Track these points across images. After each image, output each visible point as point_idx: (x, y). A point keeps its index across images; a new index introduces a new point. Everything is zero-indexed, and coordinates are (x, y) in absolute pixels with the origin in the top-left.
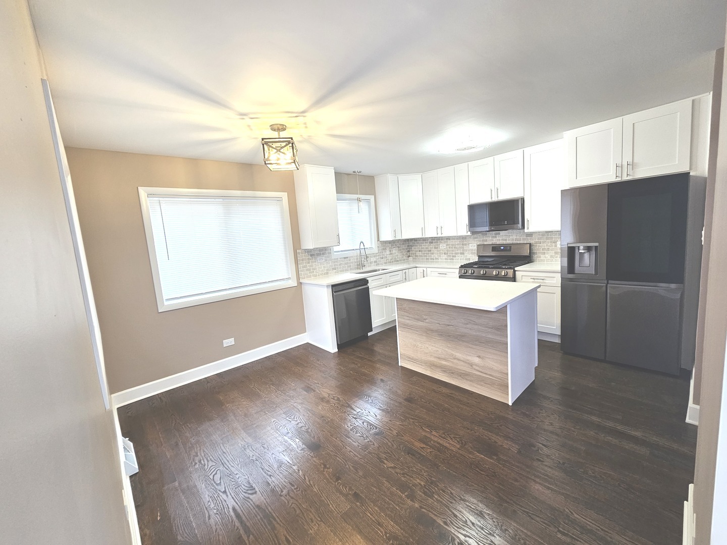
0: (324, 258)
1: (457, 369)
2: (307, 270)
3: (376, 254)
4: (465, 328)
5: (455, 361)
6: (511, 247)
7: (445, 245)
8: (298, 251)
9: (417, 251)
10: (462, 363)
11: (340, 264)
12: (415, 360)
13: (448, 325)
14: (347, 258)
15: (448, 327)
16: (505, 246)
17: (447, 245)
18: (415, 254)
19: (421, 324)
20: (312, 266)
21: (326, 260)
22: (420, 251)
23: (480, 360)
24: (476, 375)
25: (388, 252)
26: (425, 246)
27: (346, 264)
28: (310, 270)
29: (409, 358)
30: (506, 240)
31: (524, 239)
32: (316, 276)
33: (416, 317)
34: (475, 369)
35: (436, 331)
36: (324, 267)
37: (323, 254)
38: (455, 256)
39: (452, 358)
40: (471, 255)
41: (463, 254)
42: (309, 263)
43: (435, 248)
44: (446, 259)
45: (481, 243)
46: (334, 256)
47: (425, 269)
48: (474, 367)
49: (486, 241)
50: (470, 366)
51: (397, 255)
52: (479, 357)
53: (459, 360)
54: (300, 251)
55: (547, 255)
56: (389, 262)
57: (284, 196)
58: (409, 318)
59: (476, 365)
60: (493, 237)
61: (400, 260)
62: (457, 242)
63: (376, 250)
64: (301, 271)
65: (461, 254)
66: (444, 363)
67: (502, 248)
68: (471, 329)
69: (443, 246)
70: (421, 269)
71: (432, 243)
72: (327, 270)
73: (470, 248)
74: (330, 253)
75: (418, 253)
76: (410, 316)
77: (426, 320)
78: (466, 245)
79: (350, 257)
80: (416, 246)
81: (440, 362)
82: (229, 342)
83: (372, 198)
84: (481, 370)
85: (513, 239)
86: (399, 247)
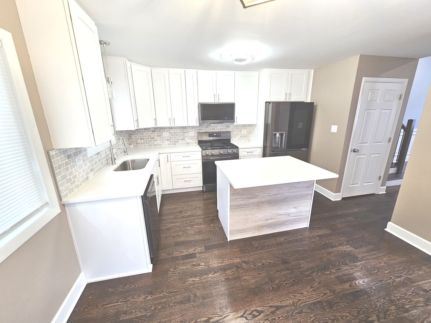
0: (81, 157)
1: (279, 221)
2: (67, 181)
4: (289, 193)
5: (278, 217)
6: (220, 134)
7: (168, 133)
9: (138, 139)
10: (283, 216)
11: (96, 163)
12: (245, 230)
13: (277, 195)
15: (276, 196)
16: (217, 133)
17: (170, 133)
18: (136, 141)
19: (253, 200)
22: (141, 139)
23: (295, 209)
24: (291, 219)
25: (121, 142)
26: (146, 134)
27: (99, 160)
29: (239, 230)
30: (214, 129)
31: (225, 129)
33: (250, 196)
34: (291, 216)
35: (267, 202)
38: (177, 142)
39: (276, 216)
40: (190, 140)
41: (184, 139)
43: (158, 136)
44: (168, 144)
45: (198, 131)
46: (90, 153)
47: (169, 155)
48: (291, 215)
49: (201, 130)
50: (288, 216)
52: (295, 208)
53: (281, 215)
54: (53, 152)
55: (236, 138)
58: (242, 199)
59: (292, 214)
60: (206, 127)
62: (179, 131)
64: (61, 185)
65: (182, 139)
66: (269, 221)
67: (215, 134)
68: (292, 192)
69: (166, 134)
70: (165, 155)
71: (155, 131)
72: (87, 174)
73: (190, 135)
74: (86, 149)
75: (139, 141)
76: (244, 197)
77: (258, 196)
78: (186, 133)
80: (136, 134)
81: (267, 222)
84: (295, 215)
85: (219, 129)
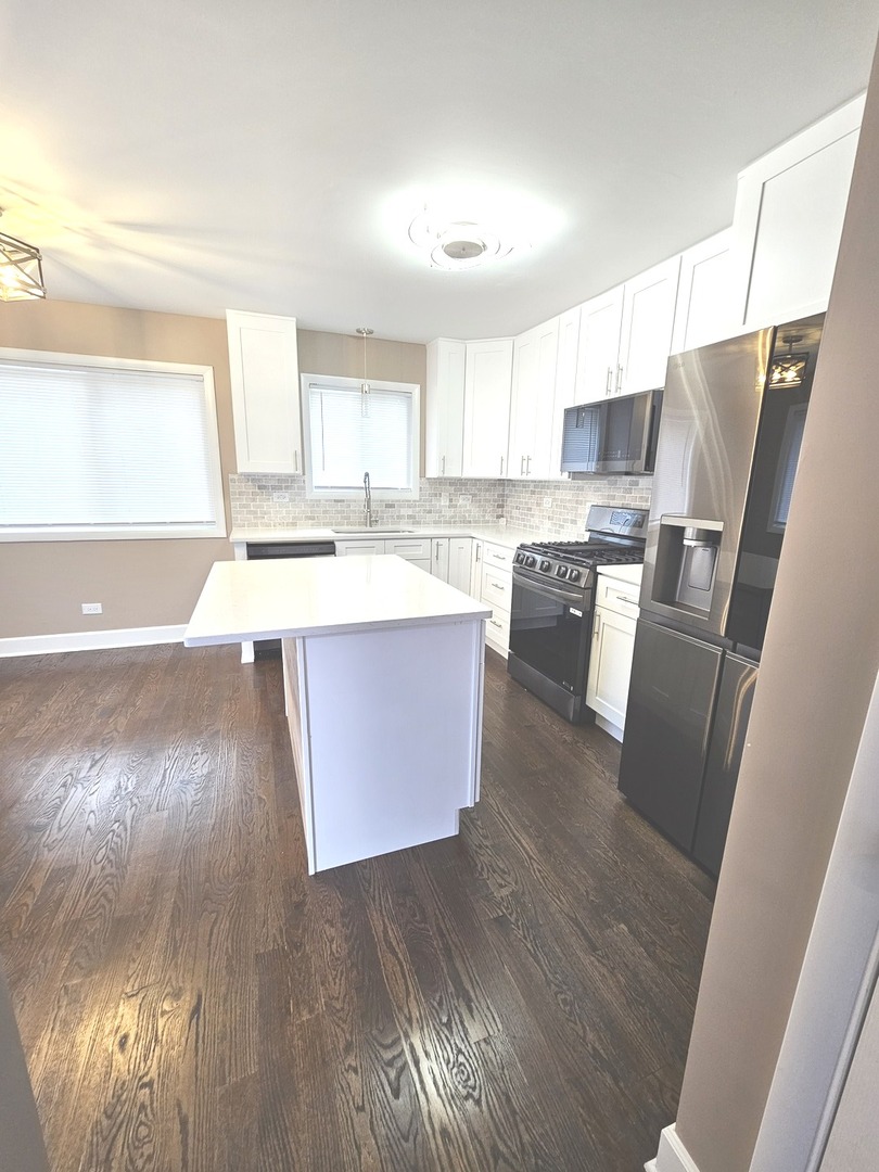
0: (288, 495)
2: (250, 512)
3: (415, 501)
7: (550, 500)
8: (231, 476)
11: (325, 512)
14: (343, 501)
18: (511, 512)
20: (261, 506)
21: (291, 500)
22: (517, 508)
25: (444, 501)
27: (338, 512)
28: (255, 512)
32: (268, 525)
36: (288, 512)
37: (287, 488)
38: (563, 527)
42: (254, 500)
43: (537, 504)
46: (313, 494)
47: (481, 543)
51: (470, 511)
54: (236, 477)
56: (445, 522)
57: (208, 372)
61: (475, 522)
63: (415, 495)
64: (237, 513)
65: (572, 521)
71: (534, 493)
72: (294, 518)
74: (304, 488)
79: (350, 501)
80: (512, 496)
82: (92, 608)
83: (416, 389)
86: (474, 495)
